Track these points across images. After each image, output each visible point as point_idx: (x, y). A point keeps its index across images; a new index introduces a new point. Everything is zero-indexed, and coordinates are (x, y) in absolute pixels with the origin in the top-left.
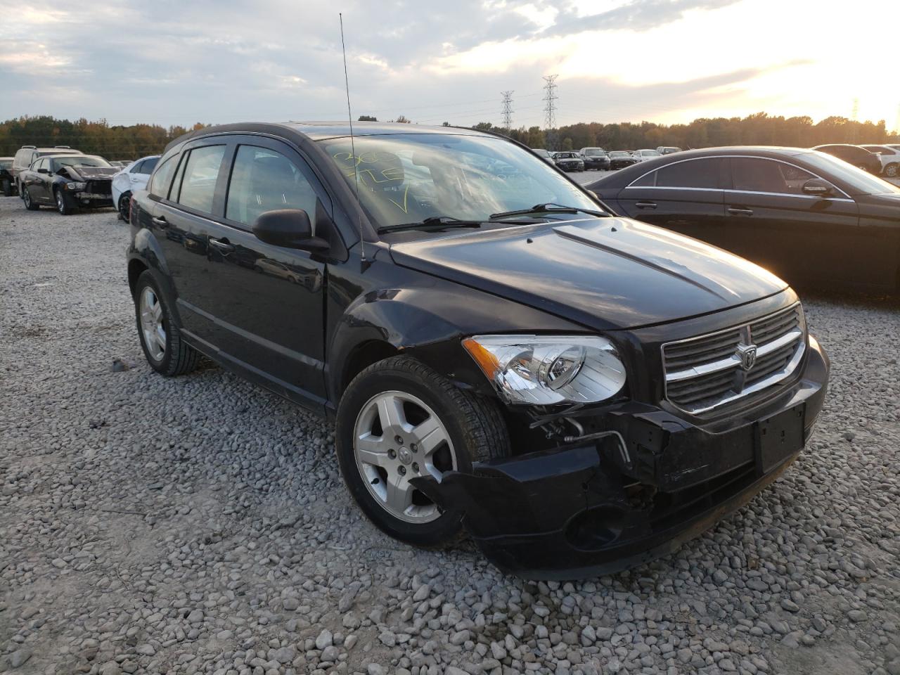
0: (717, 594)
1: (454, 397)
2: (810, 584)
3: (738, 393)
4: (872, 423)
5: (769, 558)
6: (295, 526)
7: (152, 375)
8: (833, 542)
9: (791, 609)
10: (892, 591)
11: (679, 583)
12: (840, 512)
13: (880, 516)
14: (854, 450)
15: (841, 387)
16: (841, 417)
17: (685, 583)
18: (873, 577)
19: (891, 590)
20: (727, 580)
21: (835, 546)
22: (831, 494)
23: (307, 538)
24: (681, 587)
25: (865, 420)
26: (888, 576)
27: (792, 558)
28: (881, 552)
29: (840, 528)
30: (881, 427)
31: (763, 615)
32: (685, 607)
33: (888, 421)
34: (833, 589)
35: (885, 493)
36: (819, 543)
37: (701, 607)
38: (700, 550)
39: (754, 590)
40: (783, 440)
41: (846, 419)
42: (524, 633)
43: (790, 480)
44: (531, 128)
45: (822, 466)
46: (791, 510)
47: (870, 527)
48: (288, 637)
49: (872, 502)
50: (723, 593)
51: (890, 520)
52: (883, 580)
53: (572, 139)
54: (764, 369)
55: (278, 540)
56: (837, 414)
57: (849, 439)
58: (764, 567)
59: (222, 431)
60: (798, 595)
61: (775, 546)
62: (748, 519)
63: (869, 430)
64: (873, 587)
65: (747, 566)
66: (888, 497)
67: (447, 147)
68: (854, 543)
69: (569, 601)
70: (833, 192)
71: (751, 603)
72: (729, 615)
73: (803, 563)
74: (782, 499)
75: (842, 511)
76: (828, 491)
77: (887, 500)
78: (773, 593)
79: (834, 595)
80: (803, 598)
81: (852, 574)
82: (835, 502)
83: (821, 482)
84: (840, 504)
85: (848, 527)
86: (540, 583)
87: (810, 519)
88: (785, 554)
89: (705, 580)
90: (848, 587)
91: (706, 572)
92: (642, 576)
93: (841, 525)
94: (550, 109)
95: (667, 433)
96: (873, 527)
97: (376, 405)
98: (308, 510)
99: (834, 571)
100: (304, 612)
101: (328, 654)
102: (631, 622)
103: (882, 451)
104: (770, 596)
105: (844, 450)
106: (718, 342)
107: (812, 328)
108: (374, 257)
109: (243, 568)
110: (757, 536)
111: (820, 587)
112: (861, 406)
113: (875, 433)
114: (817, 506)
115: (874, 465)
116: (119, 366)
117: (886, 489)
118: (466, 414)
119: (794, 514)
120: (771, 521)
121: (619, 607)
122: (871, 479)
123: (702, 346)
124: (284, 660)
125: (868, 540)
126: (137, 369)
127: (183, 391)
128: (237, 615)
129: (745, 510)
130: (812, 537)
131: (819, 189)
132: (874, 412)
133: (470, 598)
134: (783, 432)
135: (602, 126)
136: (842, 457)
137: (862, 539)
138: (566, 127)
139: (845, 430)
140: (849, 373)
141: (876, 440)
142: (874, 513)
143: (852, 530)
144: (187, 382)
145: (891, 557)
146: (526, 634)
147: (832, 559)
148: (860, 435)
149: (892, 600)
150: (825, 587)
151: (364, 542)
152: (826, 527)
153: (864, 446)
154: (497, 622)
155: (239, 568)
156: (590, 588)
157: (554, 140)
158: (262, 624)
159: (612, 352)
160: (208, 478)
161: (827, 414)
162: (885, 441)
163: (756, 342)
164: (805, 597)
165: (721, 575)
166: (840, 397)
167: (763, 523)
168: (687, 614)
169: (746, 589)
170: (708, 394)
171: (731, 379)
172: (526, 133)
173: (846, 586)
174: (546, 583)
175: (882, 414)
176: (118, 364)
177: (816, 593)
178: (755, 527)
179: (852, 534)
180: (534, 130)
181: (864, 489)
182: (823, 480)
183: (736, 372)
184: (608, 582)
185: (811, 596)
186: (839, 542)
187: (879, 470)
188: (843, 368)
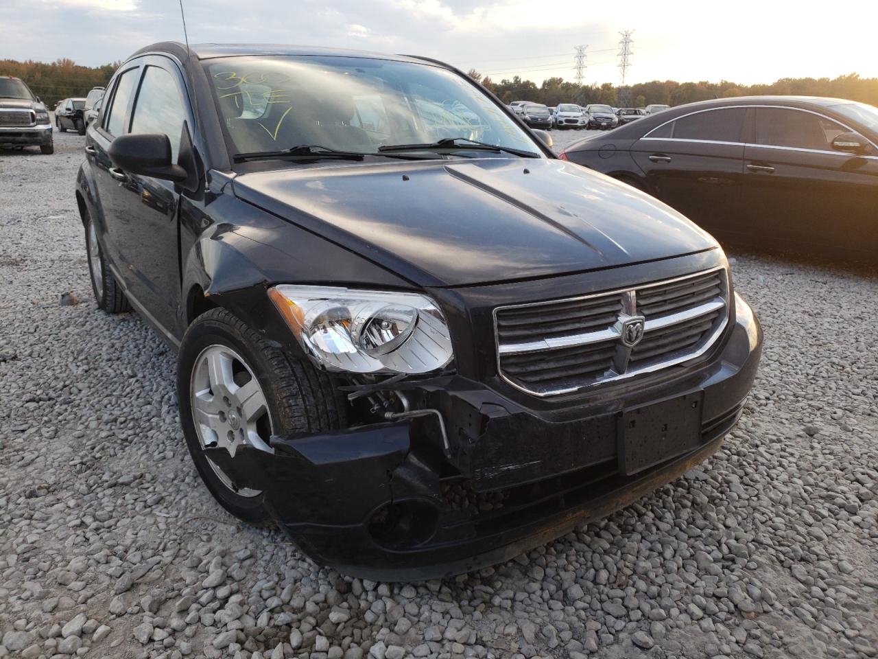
0: (561, 616)
1: (270, 357)
2: (681, 613)
3: (621, 373)
4: (848, 417)
5: (645, 576)
6: (132, 485)
7: (96, 311)
8: (733, 561)
9: (641, 645)
10: (782, 635)
11: (521, 596)
12: (759, 524)
13: (809, 533)
14: (812, 448)
15: (827, 371)
16: (812, 406)
17: (529, 597)
18: (765, 612)
19: (781, 633)
20: (580, 599)
21: (733, 566)
22: (759, 499)
23: (136, 500)
24: (522, 602)
25: (840, 412)
26: (785, 614)
27: (673, 577)
28: (790, 580)
29: (750, 545)
30: (856, 422)
31: (605, 648)
32: (512, 630)
33: (869, 415)
34: (707, 623)
35: (827, 505)
36: (715, 561)
37: (529, 631)
38: (567, 556)
39: (609, 614)
40: (665, 436)
41: (819, 409)
42: (302, 642)
43: (715, 479)
44: (603, 85)
45: (763, 464)
46: (698, 515)
47: (789, 546)
48: (39, 618)
49: (806, 515)
50: (568, 615)
51: (819, 539)
52: (777, 618)
53: (645, 97)
54: (664, 346)
55: (106, 499)
56: (810, 402)
57: (811, 433)
58: (633, 586)
59: (125, 373)
60: (659, 627)
61: (658, 560)
62: (642, 523)
63: (840, 424)
64: (759, 626)
65: (615, 582)
66: (830, 510)
67: (359, 71)
68: (760, 565)
69: (378, 606)
70: (868, 149)
71: (597, 632)
72: (563, 644)
73: (683, 585)
74: (694, 503)
75: (762, 523)
76: (756, 496)
77: (825, 513)
78: (630, 621)
79: (705, 631)
80: (664, 631)
81: (739, 606)
82: (759, 510)
83: (752, 483)
84: (763, 514)
85: (761, 543)
86: (356, 579)
87: (718, 529)
88: (667, 571)
89: (555, 596)
90: (727, 622)
91: (559, 586)
92: (482, 584)
93: (753, 540)
94: (624, 65)
95: (485, 418)
96: (793, 546)
97: (206, 358)
98: (158, 467)
99: (718, 598)
100: (76, 589)
101: (64, 646)
102: (437, 642)
103: (846, 452)
104: (623, 624)
105: (799, 448)
106: (585, 309)
107: (824, 302)
108: (222, 190)
109: (46, 529)
110: (644, 546)
111: (691, 618)
112: (843, 395)
113: (846, 429)
114: (733, 513)
115: (828, 469)
116: (68, 300)
117: (830, 499)
118: (281, 378)
119: (701, 522)
120: (669, 527)
121: (433, 620)
122: (817, 485)
123: (560, 312)
124: (14, 647)
125: (781, 562)
126: (86, 304)
127: (115, 328)
128: (4, 585)
129: (644, 510)
130: (709, 553)
131: (851, 144)
132: (856, 403)
133: (266, 590)
134: (666, 425)
135: (678, 84)
136: (792, 455)
137: (773, 561)
138: (640, 85)
139: (811, 422)
140: (844, 355)
141: (844, 437)
142: (802, 530)
143: (764, 548)
144: (124, 320)
145: (799, 588)
146: (304, 645)
147: (722, 584)
148: (827, 430)
149: (779, 648)
150: (698, 620)
151: (194, 511)
152: (733, 542)
153: (826, 444)
154: (280, 624)
155: (43, 529)
156: (408, 593)
157: (626, 97)
158: (23, 599)
159: (435, 314)
160: (80, 422)
161: (798, 401)
162: (855, 439)
163: (647, 312)
164: (667, 629)
165: (576, 591)
166: (822, 382)
167: (658, 529)
168: (509, 638)
169: (600, 612)
170: (571, 372)
171: (609, 355)
172: (598, 89)
173: (726, 620)
174: (361, 581)
175: (865, 406)
176: (67, 298)
177: (683, 626)
178: (646, 533)
179: (762, 553)
180: (607, 87)
181: (802, 498)
182: (756, 482)
183: (617, 348)
184: (434, 587)
185: (675, 630)
186: (741, 562)
187: (831, 475)
188: (840, 350)
